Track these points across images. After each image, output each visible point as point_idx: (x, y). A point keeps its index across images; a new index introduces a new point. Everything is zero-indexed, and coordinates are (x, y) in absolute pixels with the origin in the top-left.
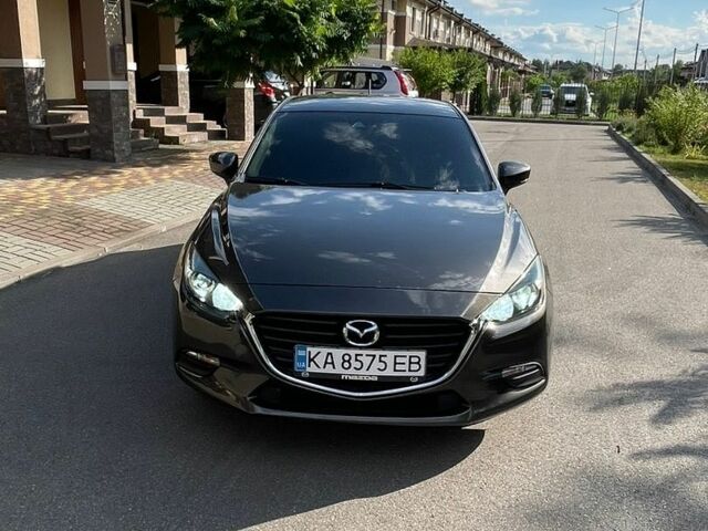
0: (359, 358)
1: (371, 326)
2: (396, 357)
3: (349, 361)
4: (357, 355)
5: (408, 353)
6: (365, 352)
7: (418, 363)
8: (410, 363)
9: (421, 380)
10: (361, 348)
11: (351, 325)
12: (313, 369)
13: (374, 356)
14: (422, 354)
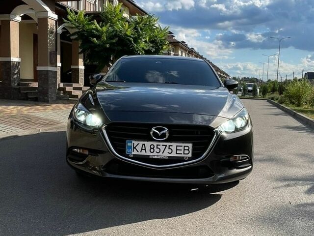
0: (158, 147)
1: (165, 129)
2: (177, 146)
3: (153, 148)
4: (157, 145)
5: (183, 145)
6: (161, 144)
7: (188, 150)
8: (184, 150)
9: (190, 159)
10: (159, 141)
11: (155, 129)
12: (135, 153)
13: (166, 146)
14: (190, 145)
